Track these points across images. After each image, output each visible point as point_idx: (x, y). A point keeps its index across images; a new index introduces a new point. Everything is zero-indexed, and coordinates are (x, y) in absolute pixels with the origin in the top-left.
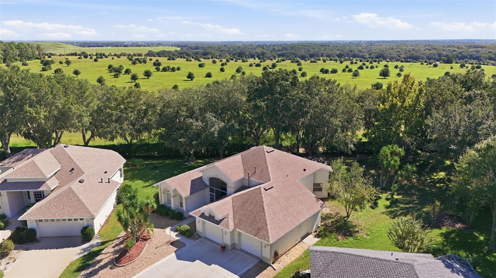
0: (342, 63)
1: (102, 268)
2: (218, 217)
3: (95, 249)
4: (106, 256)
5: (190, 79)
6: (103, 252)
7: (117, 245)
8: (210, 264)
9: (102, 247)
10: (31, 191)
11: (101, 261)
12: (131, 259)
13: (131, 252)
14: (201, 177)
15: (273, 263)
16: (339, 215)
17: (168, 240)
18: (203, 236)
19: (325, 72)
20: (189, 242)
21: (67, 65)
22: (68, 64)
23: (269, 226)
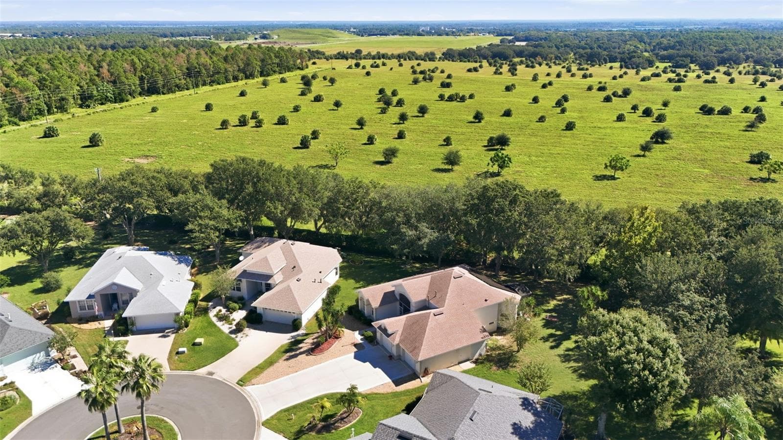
0: (763, 87)
1: (301, 353)
2: (390, 331)
3: (300, 338)
4: (306, 345)
5: (477, 121)
6: (305, 341)
7: (317, 338)
8: (375, 367)
9: (305, 337)
10: (263, 282)
11: (301, 348)
12: (322, 351)
13: (323, 346)
14: (394, 291)
15: (422, 377)
16: (511, 348)
17: (353, 341)
18: (381, 344)
19: (706, 112)
20: (369, 347)
21: (330, 84)
22: (332, 83)
23: (423, 347)
